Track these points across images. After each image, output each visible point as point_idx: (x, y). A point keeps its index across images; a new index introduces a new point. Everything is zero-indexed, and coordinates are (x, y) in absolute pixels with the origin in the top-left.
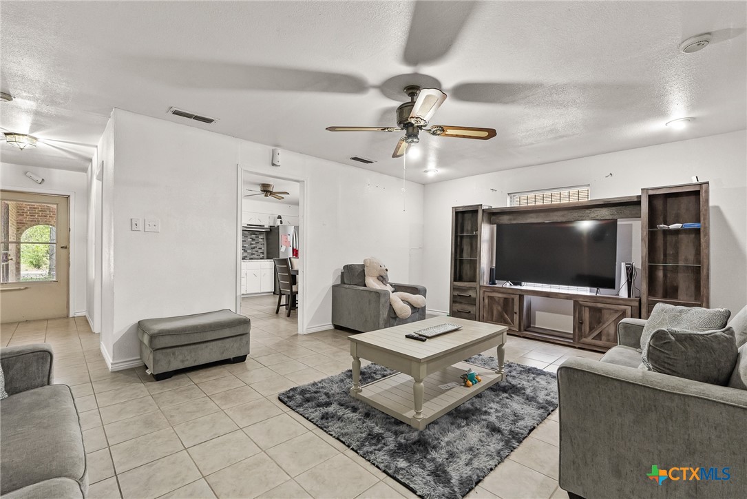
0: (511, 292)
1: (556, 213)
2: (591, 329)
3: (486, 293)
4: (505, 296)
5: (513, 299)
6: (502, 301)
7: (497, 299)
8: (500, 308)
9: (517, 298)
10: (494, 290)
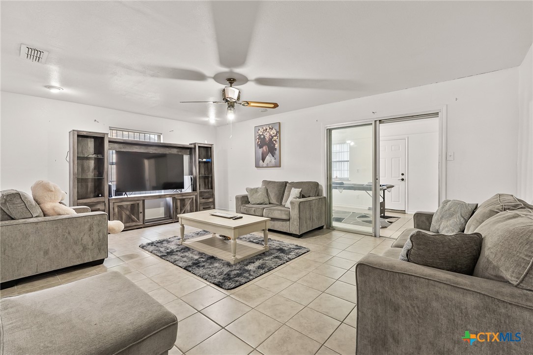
0: (136, 199)
1: (151, 148)
2: (181, 210)
3: (115, 204)
4: (132, 203)
5: (138, 204)
6: (129, 207)
7: (125, 206)
8: (128, 213)
9: (141, 203)
10: (122, 200)
